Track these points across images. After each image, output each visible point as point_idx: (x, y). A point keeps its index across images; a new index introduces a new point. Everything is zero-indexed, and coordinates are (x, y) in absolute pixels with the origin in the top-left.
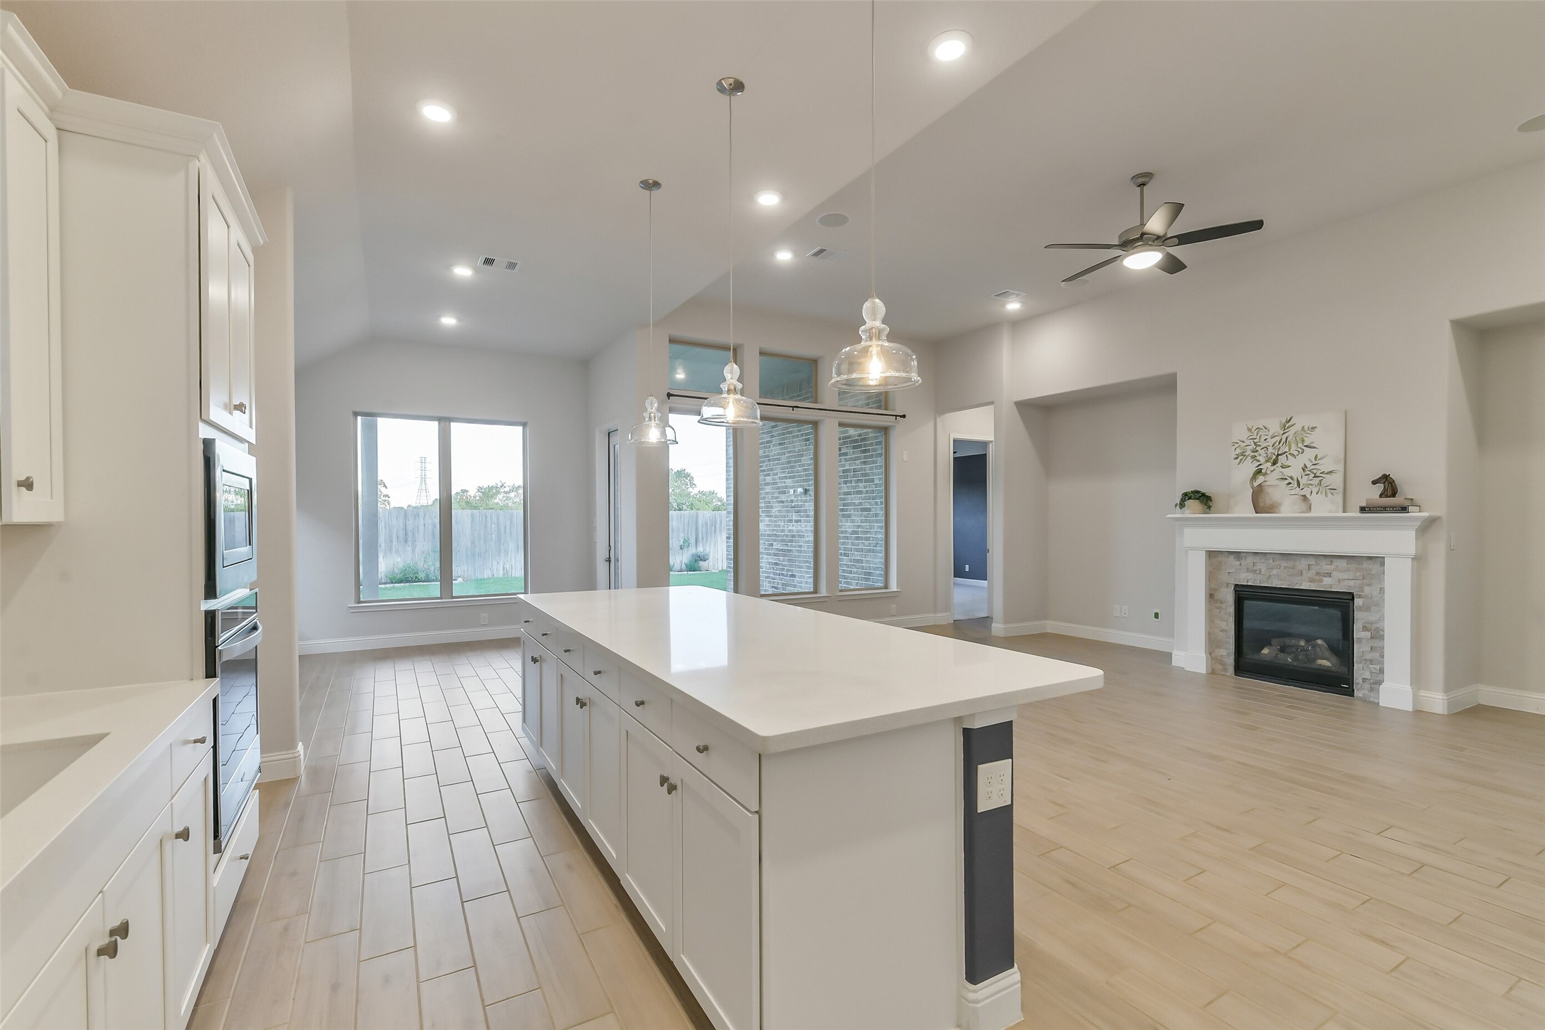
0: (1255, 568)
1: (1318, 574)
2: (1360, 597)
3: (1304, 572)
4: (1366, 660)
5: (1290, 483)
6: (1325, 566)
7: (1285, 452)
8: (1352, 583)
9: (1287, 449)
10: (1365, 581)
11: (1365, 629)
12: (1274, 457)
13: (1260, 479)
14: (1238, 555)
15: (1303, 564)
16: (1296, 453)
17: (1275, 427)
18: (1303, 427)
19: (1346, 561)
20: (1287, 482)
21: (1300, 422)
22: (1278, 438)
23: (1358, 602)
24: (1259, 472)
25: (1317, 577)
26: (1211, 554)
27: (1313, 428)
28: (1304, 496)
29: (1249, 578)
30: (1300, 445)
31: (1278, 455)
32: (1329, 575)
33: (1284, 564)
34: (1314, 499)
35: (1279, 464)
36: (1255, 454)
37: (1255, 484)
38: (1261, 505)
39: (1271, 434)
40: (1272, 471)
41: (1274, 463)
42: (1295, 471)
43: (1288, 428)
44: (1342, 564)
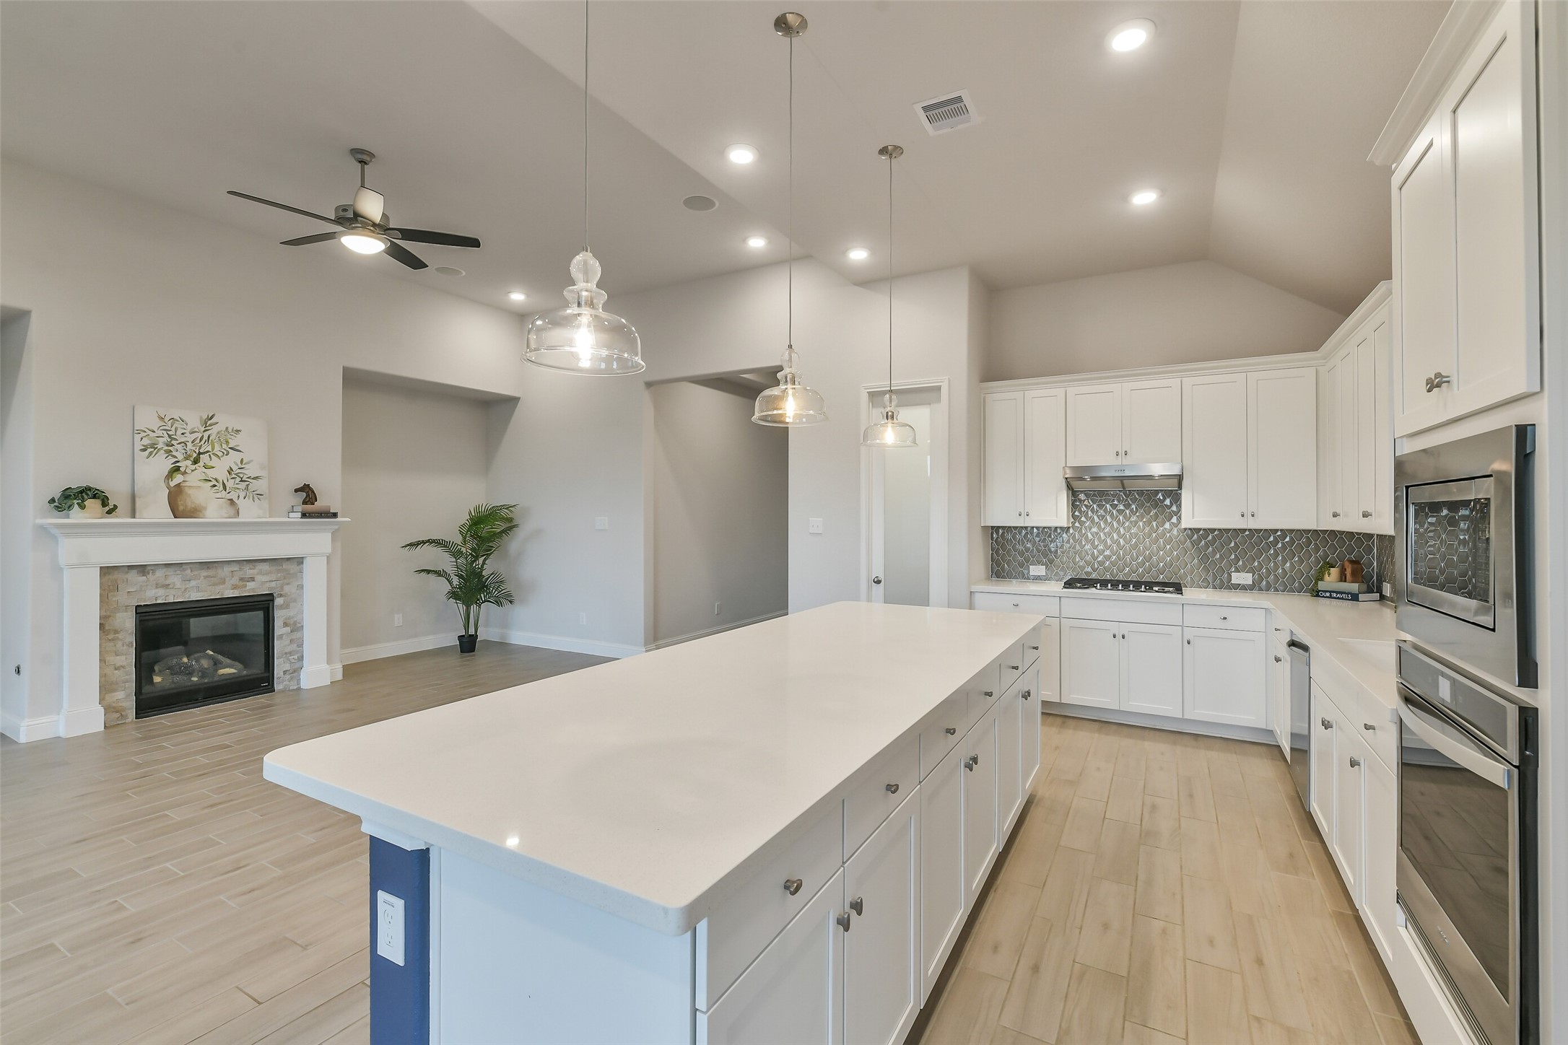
0: (167, 582)
1: (241, 579)
2: (281, 595)
3: (227, 579)
4: (286, 653)
5: (215, 486)
6: (249, 571)
7: (208, 452)
8: (273, 584)
9: (209, 448)
10: (285, 581)
11: (286, 625)
12: (195, 455)
13: (178, 479)
14: (142, 569)
15: (227, 569)
16: (220, 454)
17: (194, 421)
18: (227, 428)
19: (268, 563)
20: (211, 484)
21: (223, 421)
22: (200, 436)
23: (278, 601)
24: (176, 469)
25: (241, 583)
26: (106, 571)
27: (238, 431)
28: (231, 500)
29: (159, 594)
30: (224, 446)
31: (200, 453)
32: (252, 579)
33: (204, 573)
34: (241, 503)
35: (201, 464)
36: (170, 448)
37: (172, 484)
38: (181, 508)
39: (189, 428)
40: (193, 471)
41: (196, 461)
42: (219, 472)
43: (210, 425)
44: (265, 567)
